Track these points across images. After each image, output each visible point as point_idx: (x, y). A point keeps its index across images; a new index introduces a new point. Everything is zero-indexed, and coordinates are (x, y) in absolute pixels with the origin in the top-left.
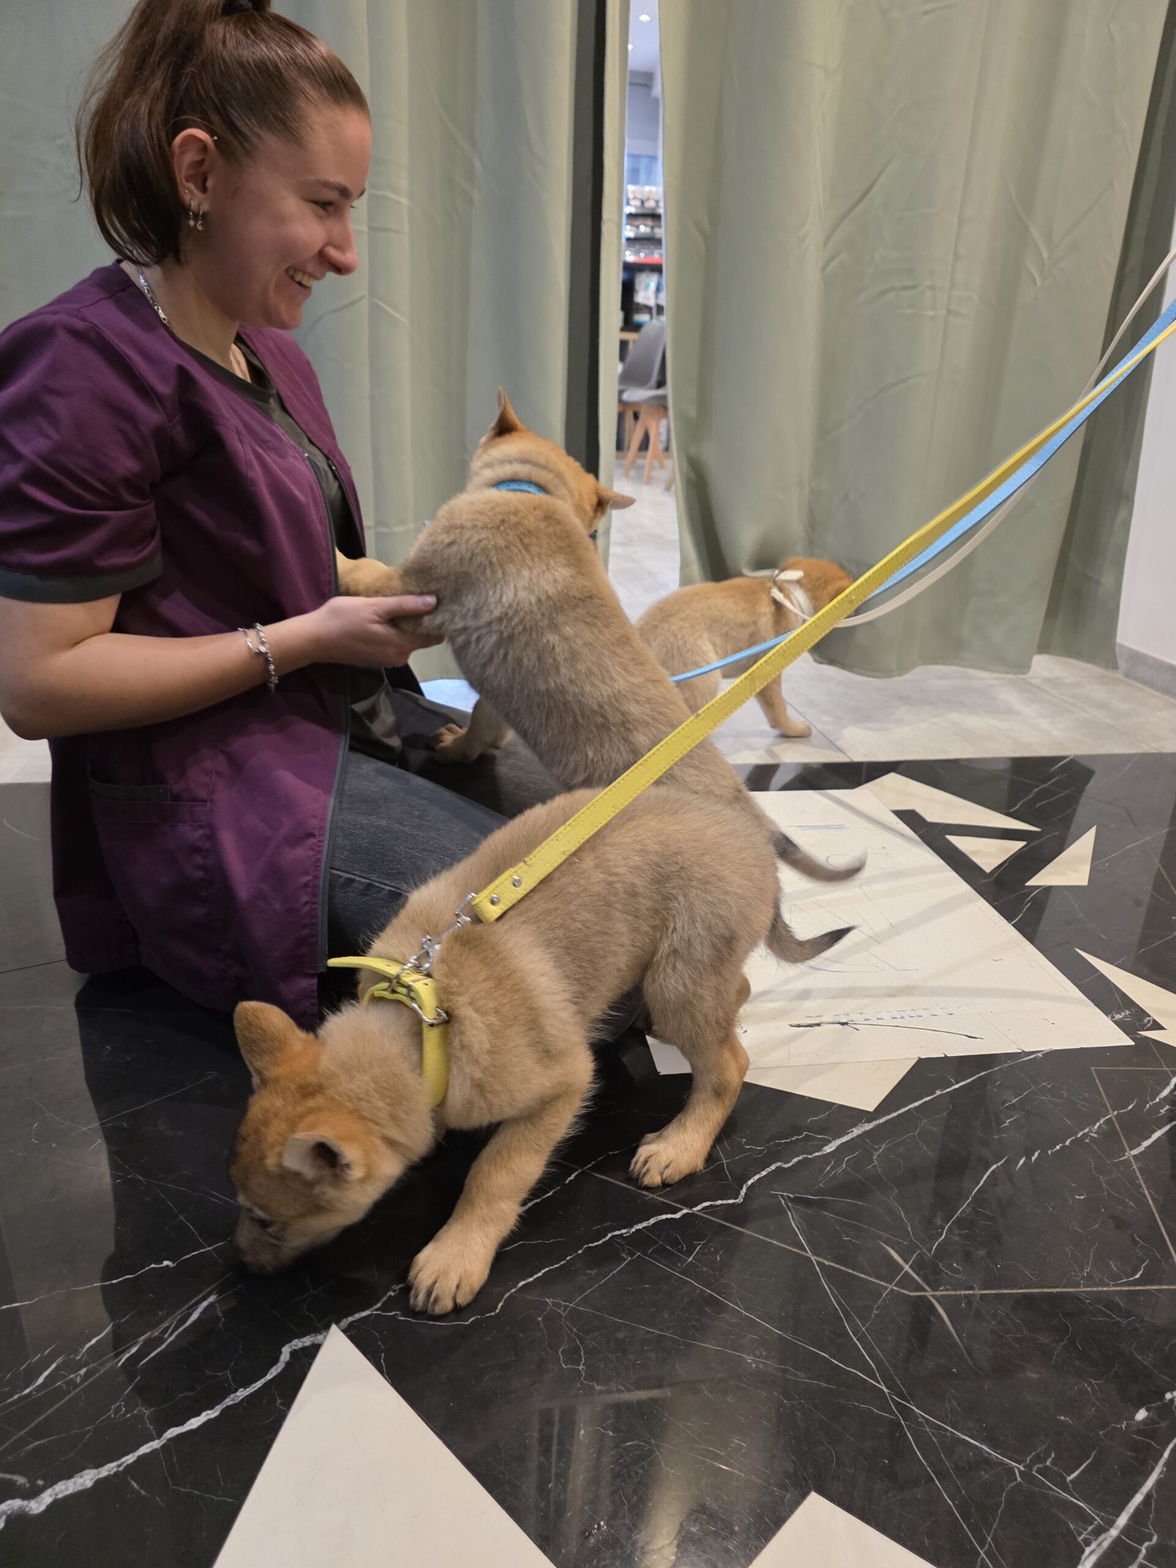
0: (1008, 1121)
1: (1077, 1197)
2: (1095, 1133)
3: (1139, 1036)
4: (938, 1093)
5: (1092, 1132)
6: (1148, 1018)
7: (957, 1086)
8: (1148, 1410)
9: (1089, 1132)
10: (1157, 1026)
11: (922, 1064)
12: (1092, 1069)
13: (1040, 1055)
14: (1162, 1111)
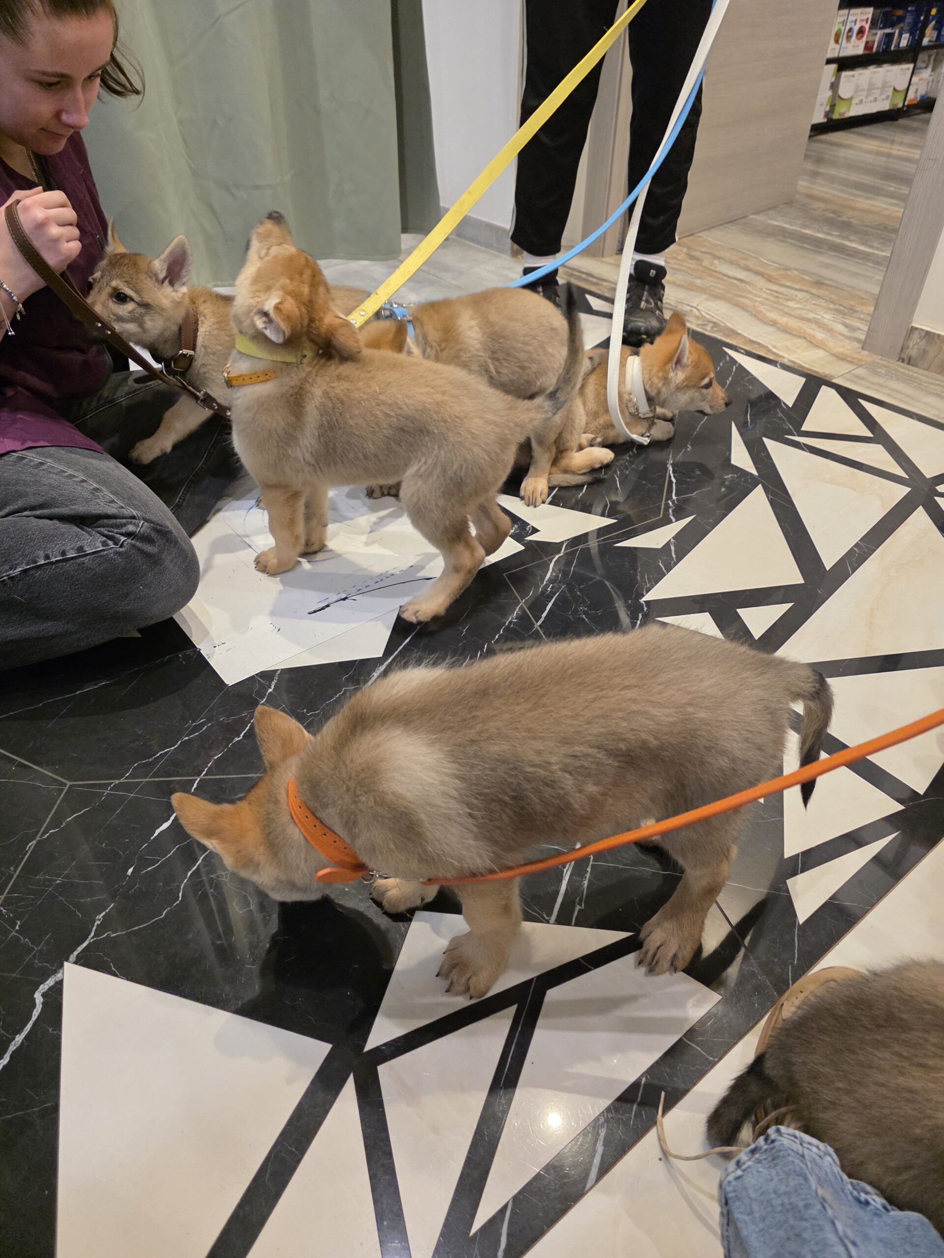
3: (526, 541)
5: (513, 619)
6: (529, 527)
10: (535, 531)
14: (549, 589)
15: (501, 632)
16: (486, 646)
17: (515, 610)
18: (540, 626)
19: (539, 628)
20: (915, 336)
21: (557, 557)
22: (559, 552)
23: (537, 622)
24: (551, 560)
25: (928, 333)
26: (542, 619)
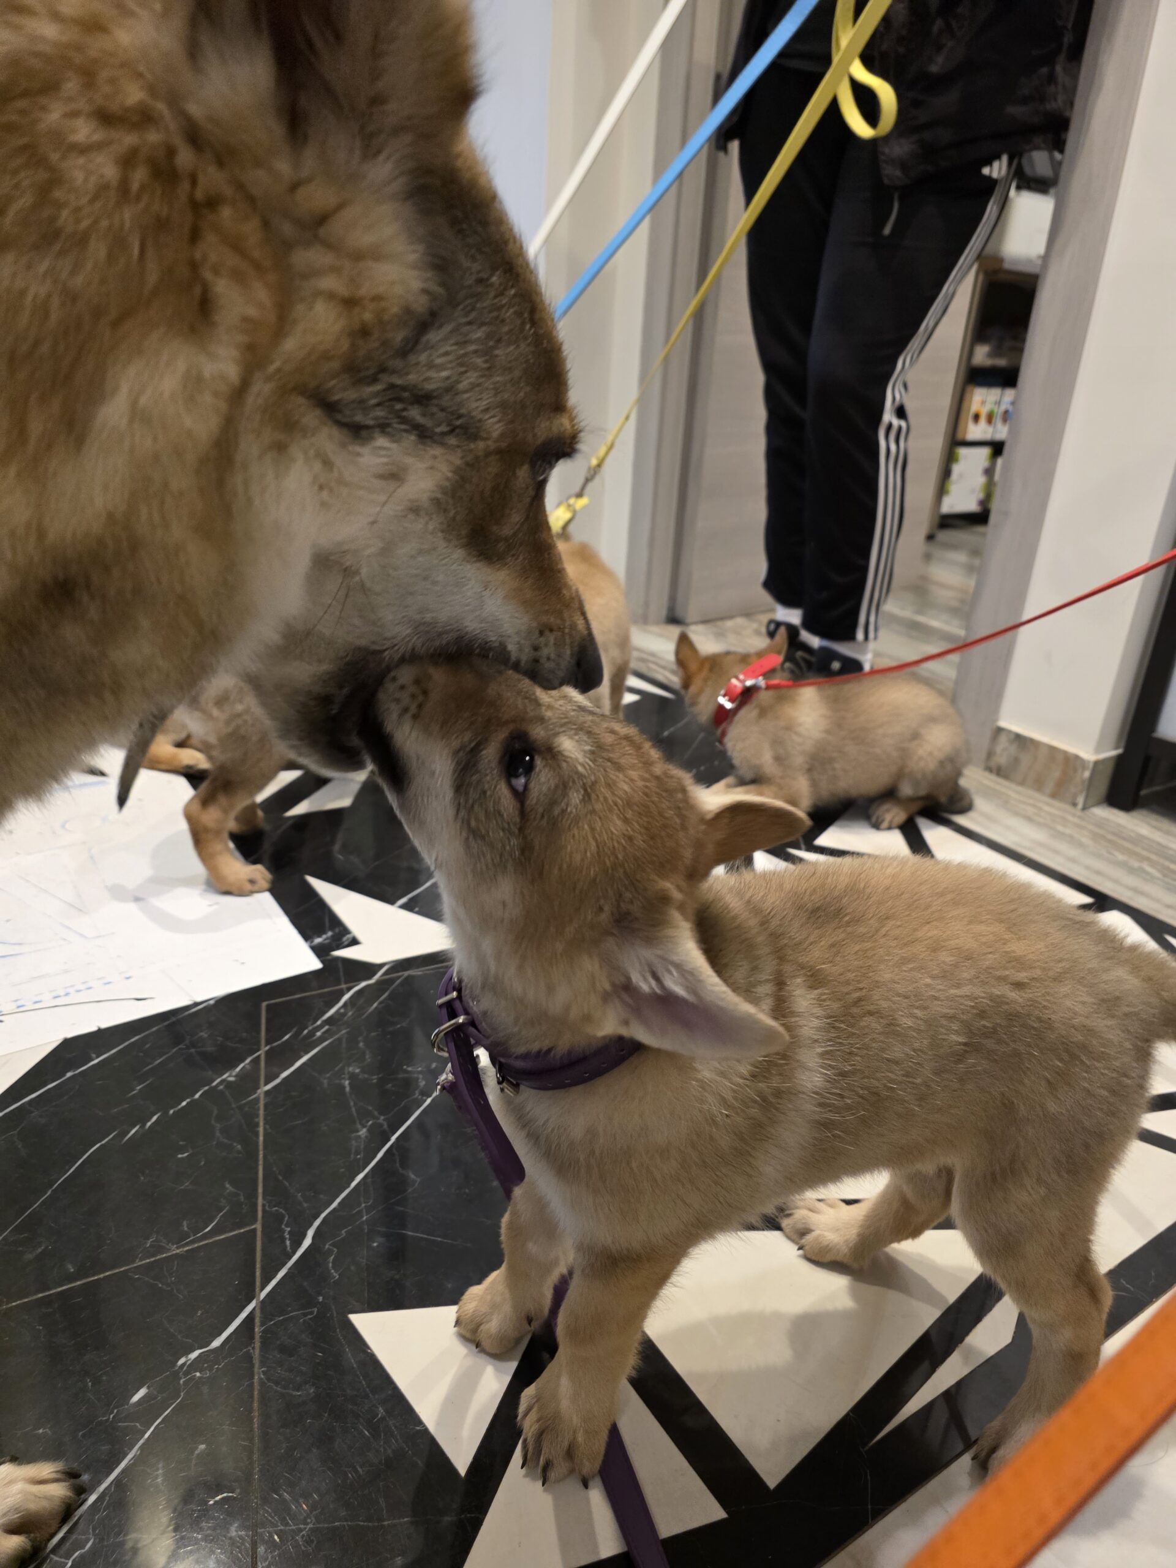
0: (139, 1088)
1: (180, 1156)
2: (235, 1076)
3: (329, 958)
4: (69, 1074)
5: (231, 1077)
6: (348, 936)
7: (96, 1061)
8: (148, 1388)
9: (228, 1077)
10: (355, 942)
11: (67, 1044)
12: (264, 1005)
13: (212, 1002)
14: (319, 1034)
15: (197, 1096)
16: (155, 1118)
17: (243, 1061)
18: (267, 1093)
19: (262, 1096)
20: (1003, 740)
21: (363, 984)
22: (370, 978)
23: (266, 1084)
24: (349, 989)
25: (1018, 737)
26: (278, 1081)
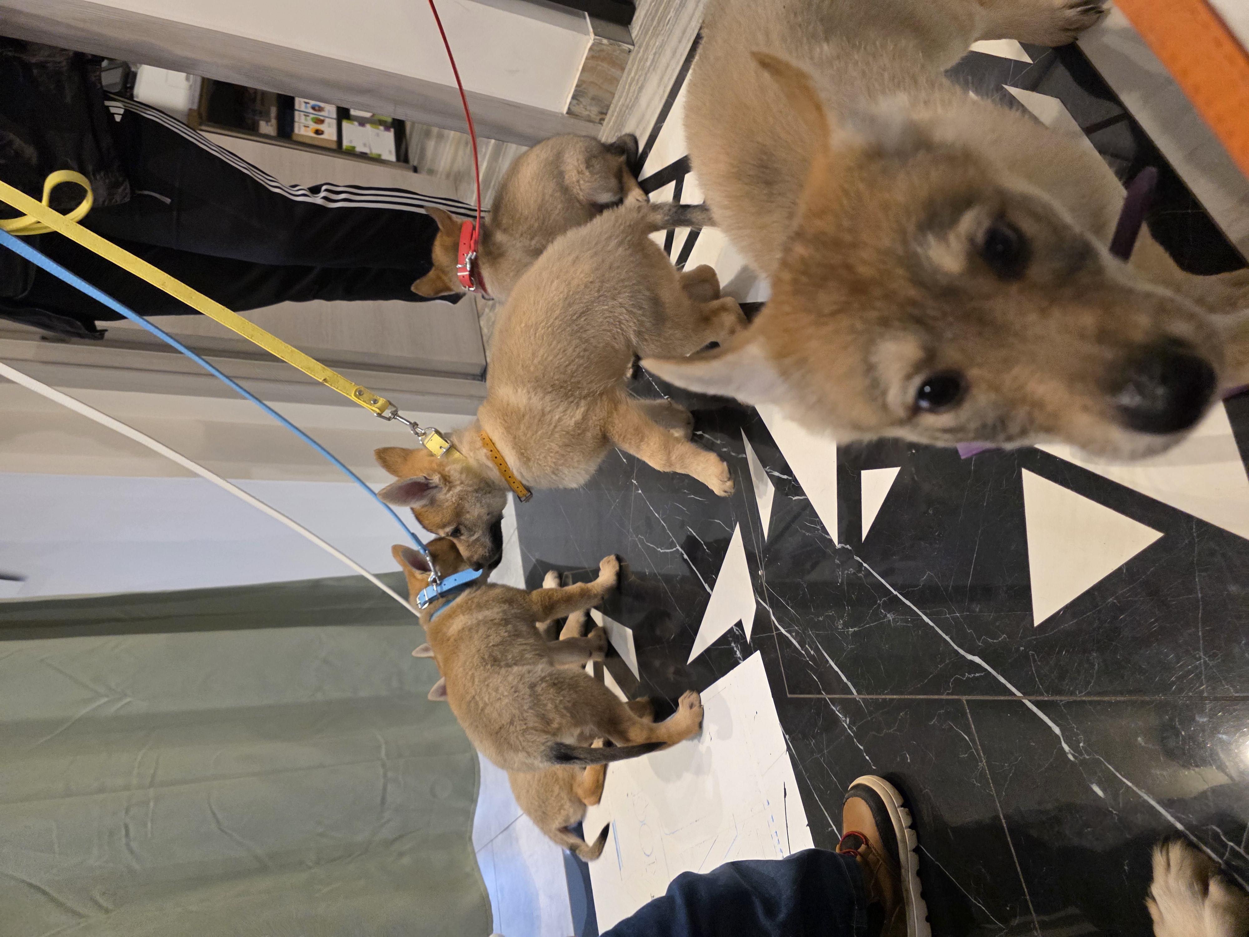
1: (909, 761)
2: (846, 718)
3: (752, 645)
5: (846, 721)
6: (735, 630)
7: (834, 828)
8: (1092, 783)
9: (846, 723)
10: (739, 624)
12: (789, 696)
13: (787, 737)
14: (812, 652)
15: (862, 748)
17: (833, 712)
18: (859, 692)
19: (862, 696)
21: (773, 618)
22: (769, 612)
23: (852, 694)
24: (777, 629)
25: (574, 97)
26: (849, 684)
